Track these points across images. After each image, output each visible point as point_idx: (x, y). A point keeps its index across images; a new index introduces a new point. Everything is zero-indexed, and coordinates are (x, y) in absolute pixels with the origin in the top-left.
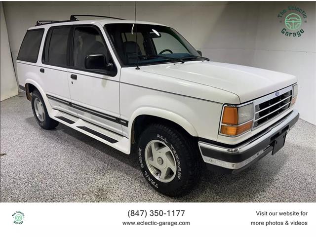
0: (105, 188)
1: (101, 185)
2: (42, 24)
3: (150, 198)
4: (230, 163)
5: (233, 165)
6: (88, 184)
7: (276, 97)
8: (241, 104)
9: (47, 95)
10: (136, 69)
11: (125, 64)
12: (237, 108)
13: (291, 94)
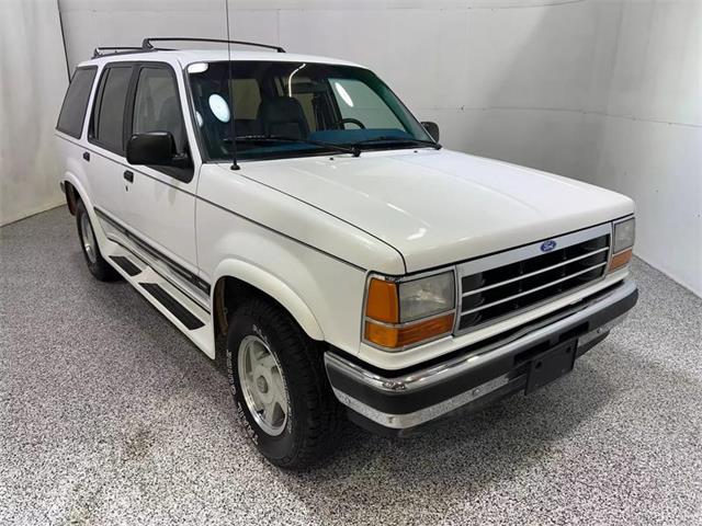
0: (153, 430)
1: (148, 423)
2: (102, 56)
3: (237, 466)
4: (384, 414)
5: (391, 418)
6: (123, 418)
7: (542, 253)
8: (407, 275)
9: (95, 208)
10: (232, 168)
11: (211, 155)
12: (398, 285)
13: (608, 245)
